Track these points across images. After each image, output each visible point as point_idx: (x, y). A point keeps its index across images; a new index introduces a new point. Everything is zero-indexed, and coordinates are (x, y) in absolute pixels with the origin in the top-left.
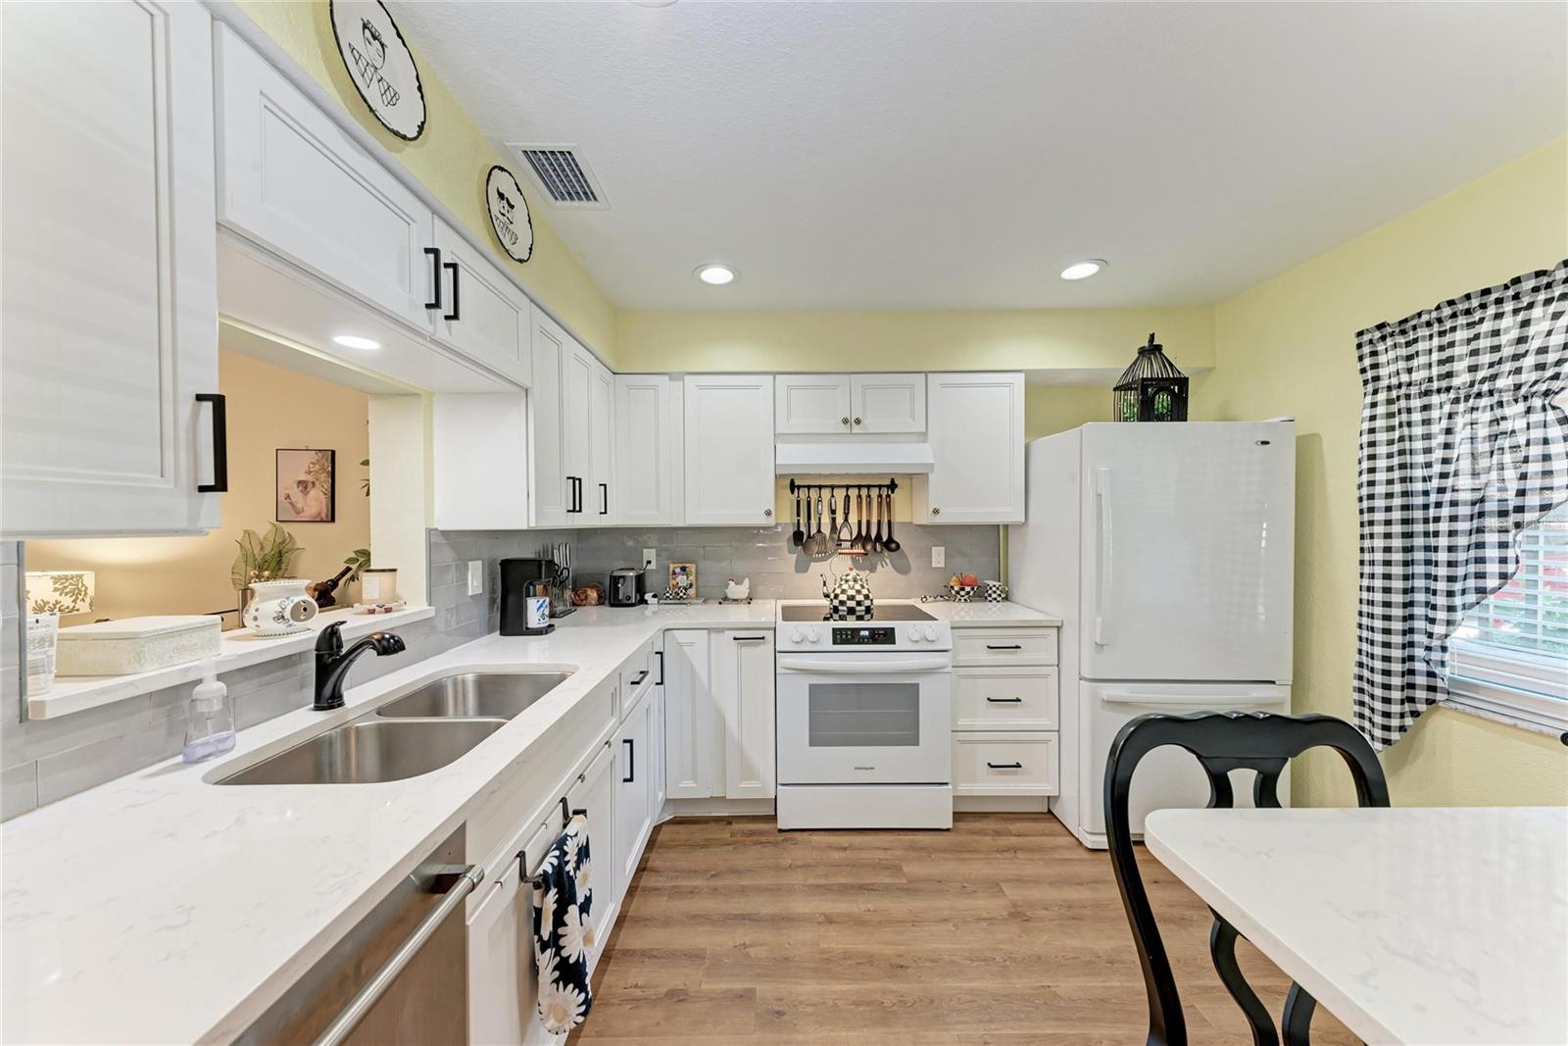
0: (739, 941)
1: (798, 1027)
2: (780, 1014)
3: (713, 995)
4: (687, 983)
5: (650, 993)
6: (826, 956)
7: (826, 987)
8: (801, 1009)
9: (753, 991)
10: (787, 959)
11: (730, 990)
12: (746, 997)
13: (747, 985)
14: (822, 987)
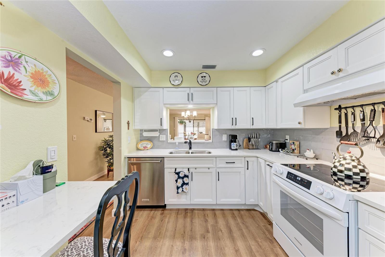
0: (222, 230)
1: (201, 241)
2: (204, 238)
3: (207, 226)
4: (210, 222)
5: (206, 217)
6: (223, 249)
7: (213, 248)
8: (206, 242)
9: (209, 233)
10: (219, 239)
11: (209, 229)
12: (208, 231)
13: (210, 232)
14: (212, 247)
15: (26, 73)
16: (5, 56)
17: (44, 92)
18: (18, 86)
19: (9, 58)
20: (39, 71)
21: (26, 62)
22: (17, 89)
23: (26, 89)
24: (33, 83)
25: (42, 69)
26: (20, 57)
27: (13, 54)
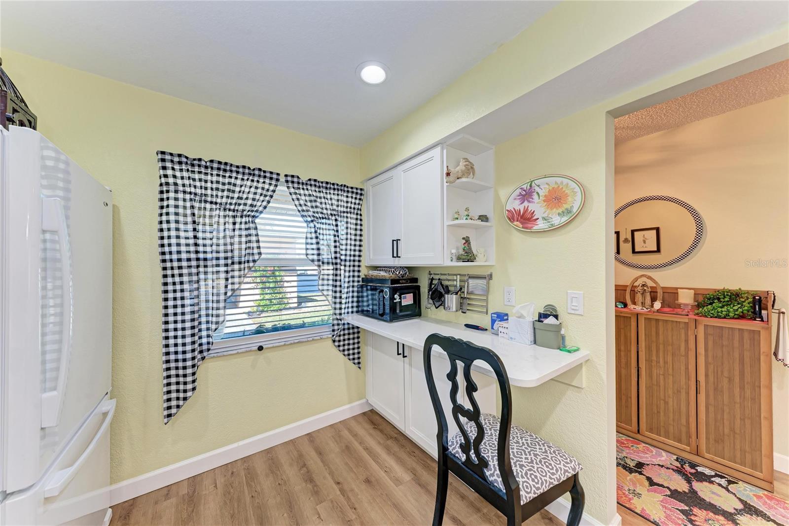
15: (539, 199)
16: (520, 193)
17: (560, 212)
18: (532, 217)
19: (524, 193)
20: (553, 188)
21: (539, 186)
22: (531, 221)
23: (538, 219)
24: (546, 207)
25: (556, 183)
26: (531, 186)
27: (524, 187)
